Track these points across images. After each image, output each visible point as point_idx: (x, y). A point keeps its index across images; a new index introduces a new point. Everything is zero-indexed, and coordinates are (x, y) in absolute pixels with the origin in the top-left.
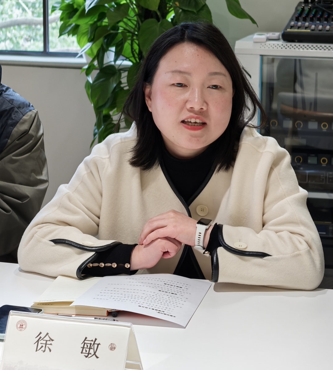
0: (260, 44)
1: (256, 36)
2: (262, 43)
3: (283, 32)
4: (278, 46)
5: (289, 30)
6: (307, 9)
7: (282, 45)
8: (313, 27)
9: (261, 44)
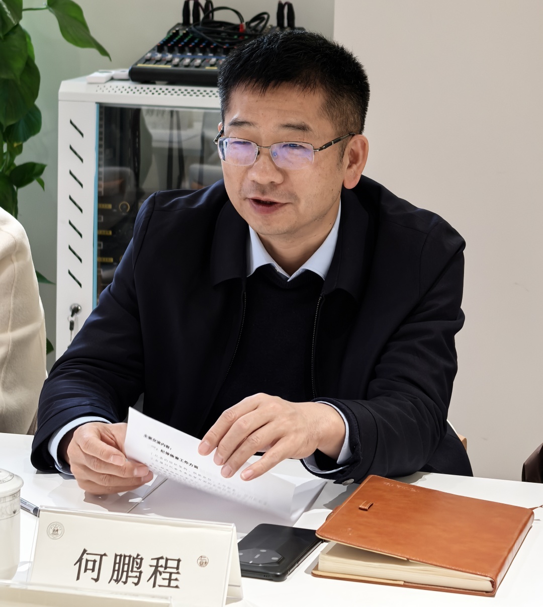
0: (96, 85)
1: (96, 75)
2: (100, 85)
3: (130, 68)
4: (123, 90)
5: (140, 65)
6: (181, 33)
7: (129, 88)
8: (176, 60)
9: (98, 86)
